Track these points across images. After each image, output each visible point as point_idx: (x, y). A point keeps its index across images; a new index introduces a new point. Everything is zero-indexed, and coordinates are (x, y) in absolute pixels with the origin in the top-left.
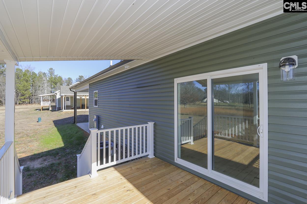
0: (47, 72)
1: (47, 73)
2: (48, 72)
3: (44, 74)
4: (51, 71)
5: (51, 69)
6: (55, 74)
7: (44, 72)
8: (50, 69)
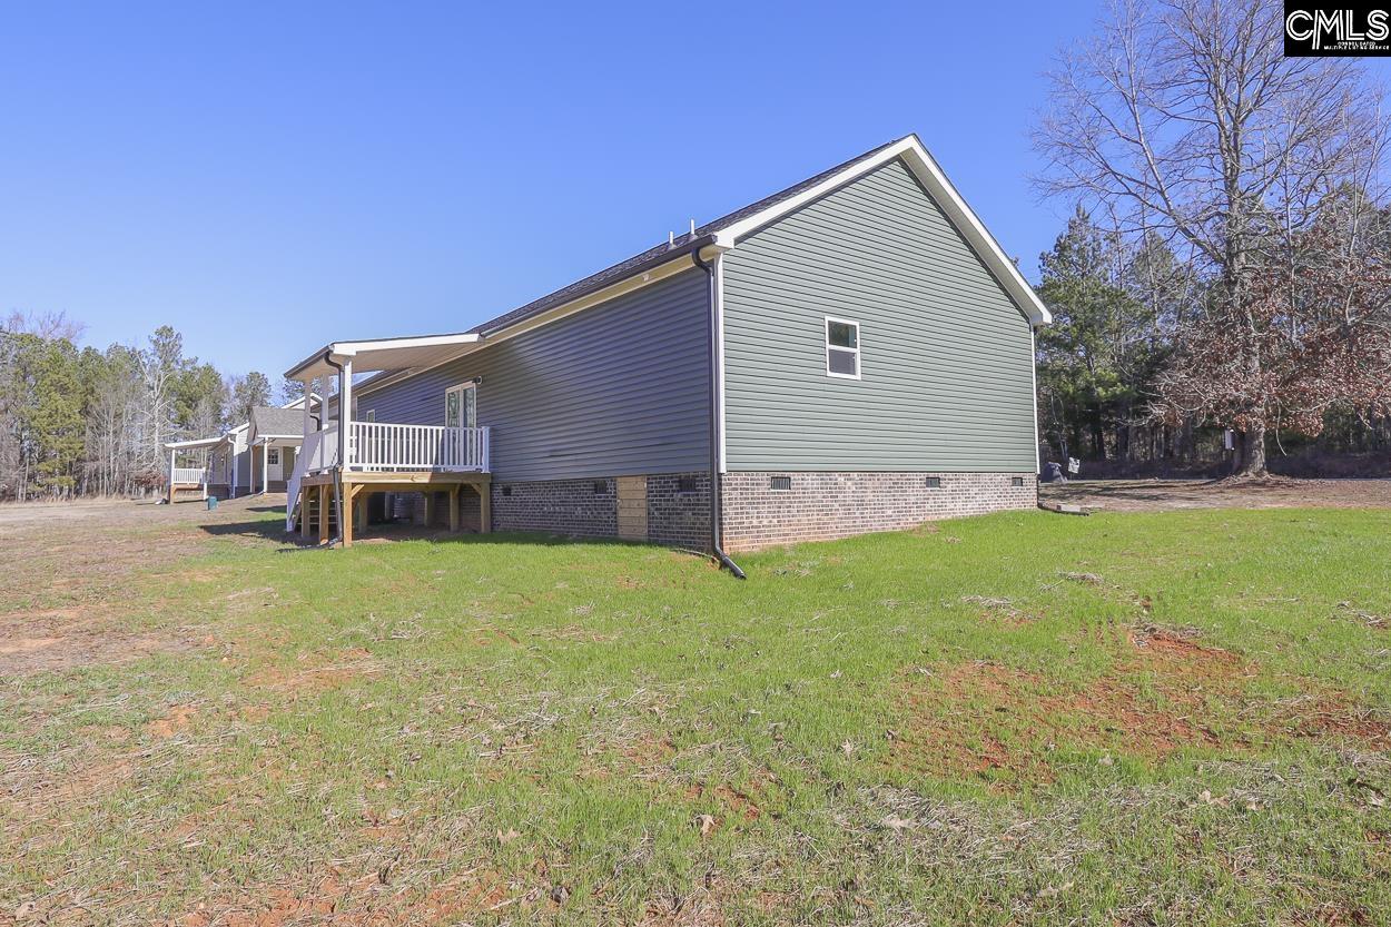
0: (145, 346)
1: (147, 350)
2: (152, 346)
3: (133, 356)
4: (167, 341)
5: (166, 332)
6: (186, 354)
7: (134, 350)
8: (159, 333)
